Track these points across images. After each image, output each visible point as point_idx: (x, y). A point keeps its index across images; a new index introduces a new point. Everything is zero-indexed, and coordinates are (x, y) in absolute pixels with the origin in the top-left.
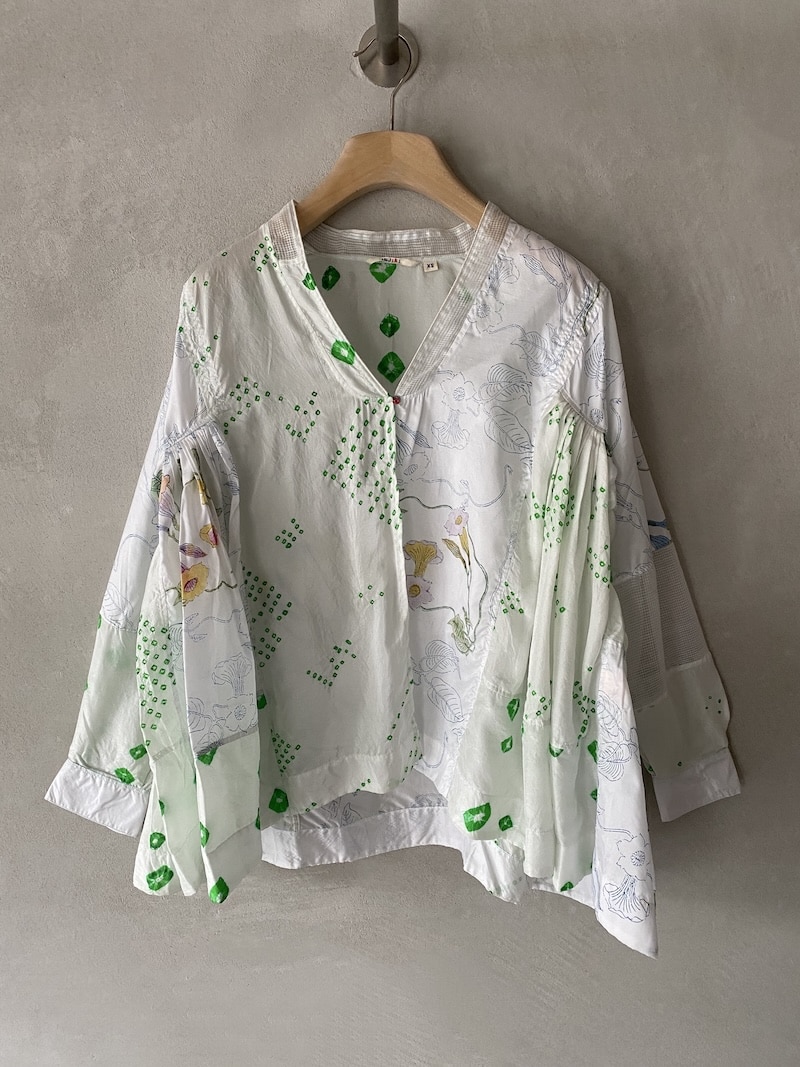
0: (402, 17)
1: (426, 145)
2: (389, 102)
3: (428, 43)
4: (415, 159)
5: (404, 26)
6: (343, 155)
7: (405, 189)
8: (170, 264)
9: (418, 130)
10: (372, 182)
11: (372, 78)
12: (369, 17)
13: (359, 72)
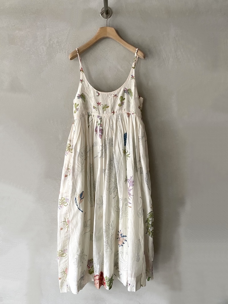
0: (109, 6)
1: (113, 29)
2: (106, 21)
3: (114, 10)
4: (111, 32)
5: (109, 7)
6: (98, 31)
7: (109, 38)
8: (65, 52)
9: (112, 27)
10: (103, 36)
11: (103, 17)
12: (103, 5)
13: (101, 16)
